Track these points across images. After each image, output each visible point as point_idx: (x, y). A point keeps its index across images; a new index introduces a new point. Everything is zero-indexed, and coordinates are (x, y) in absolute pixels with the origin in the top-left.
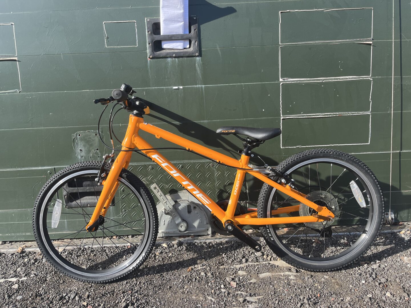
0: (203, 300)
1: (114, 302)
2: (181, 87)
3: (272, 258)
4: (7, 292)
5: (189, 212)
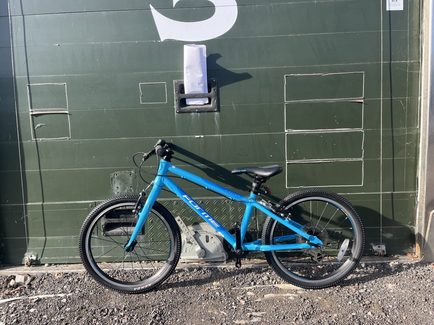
0: (217, 314)
1: (145, 314)
2: (202, 136)
3: (276, 282)
4: (57, 305)
5: (207, 241)
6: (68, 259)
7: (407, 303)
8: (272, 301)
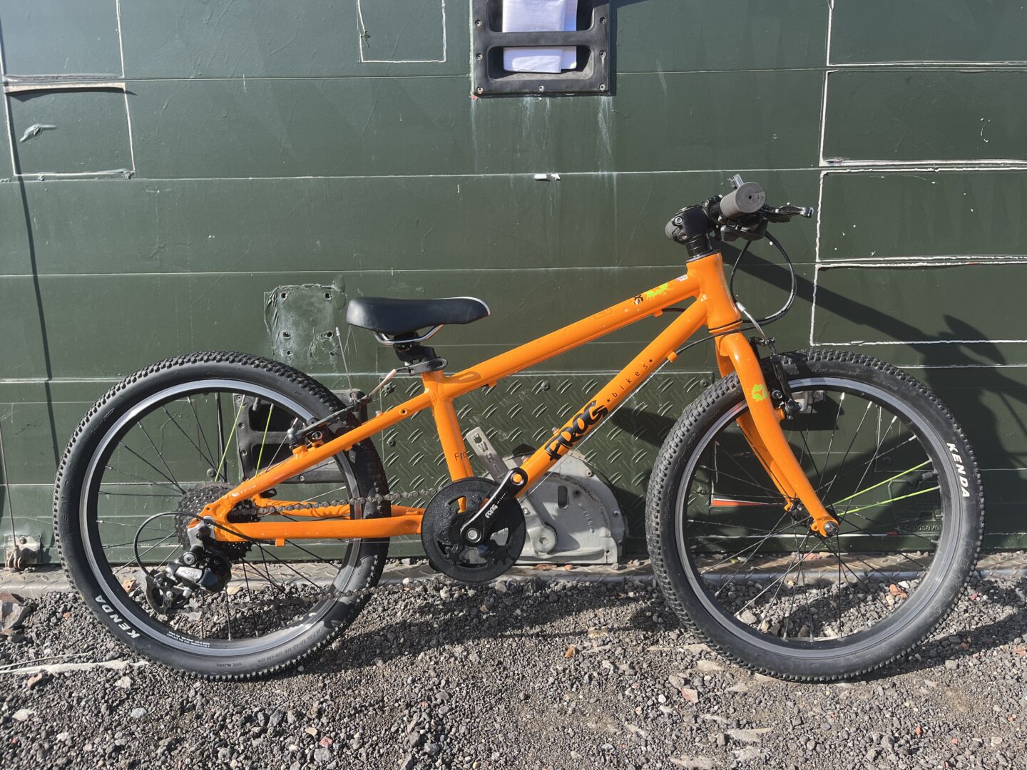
0: (615, 733)
1: (386, 730)
2: (556, 176)
4: (103, 698)
5: (562, 503)
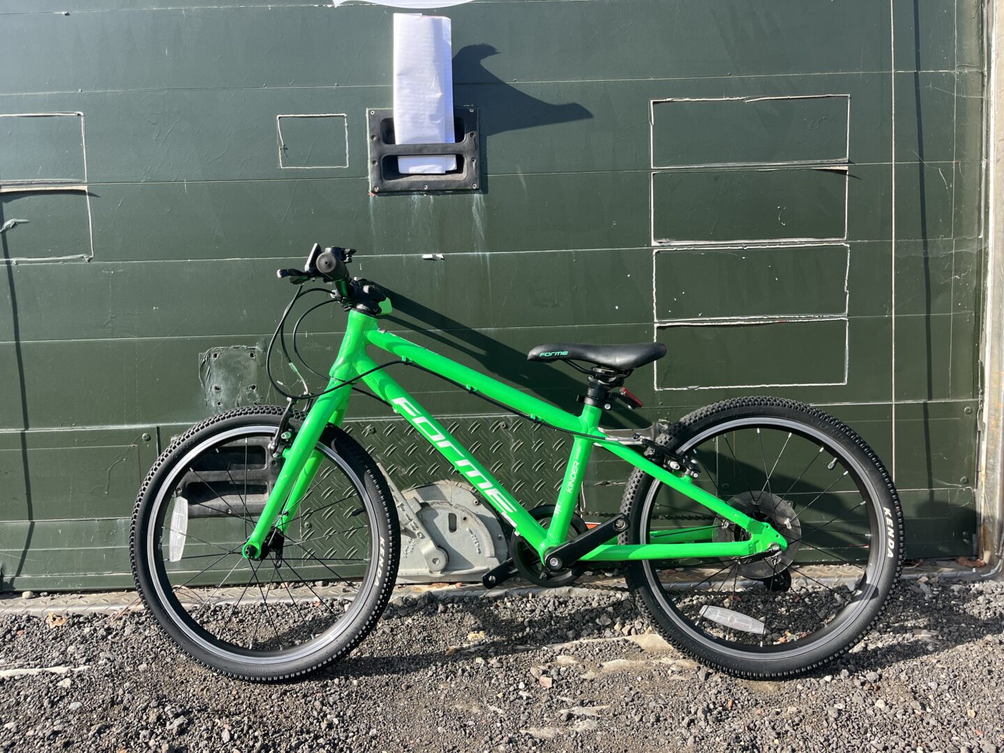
2: (440, 256)
3: (633, 630)
4: (46, 694)
5: (453, 529)
6: (84, 580)
7: (973, 676)
8: (623, 677)
